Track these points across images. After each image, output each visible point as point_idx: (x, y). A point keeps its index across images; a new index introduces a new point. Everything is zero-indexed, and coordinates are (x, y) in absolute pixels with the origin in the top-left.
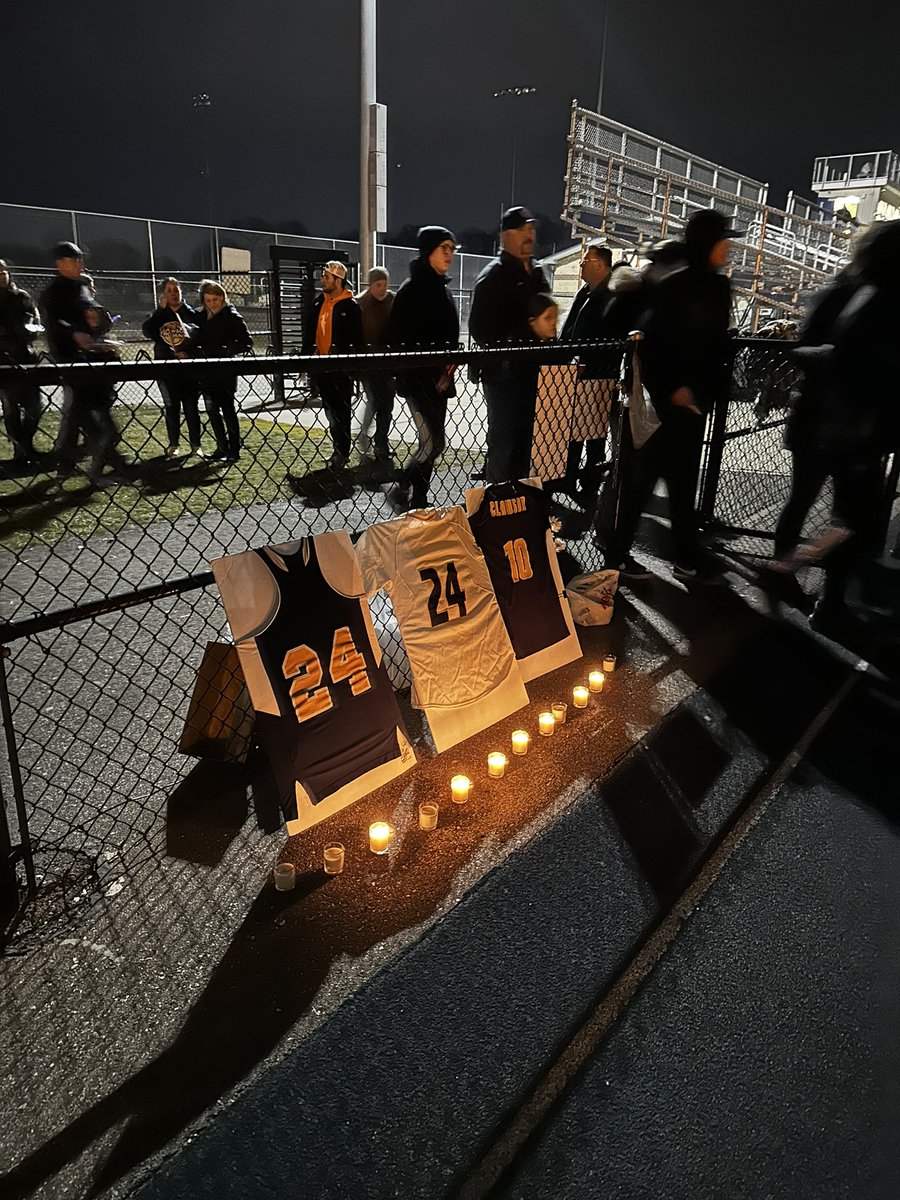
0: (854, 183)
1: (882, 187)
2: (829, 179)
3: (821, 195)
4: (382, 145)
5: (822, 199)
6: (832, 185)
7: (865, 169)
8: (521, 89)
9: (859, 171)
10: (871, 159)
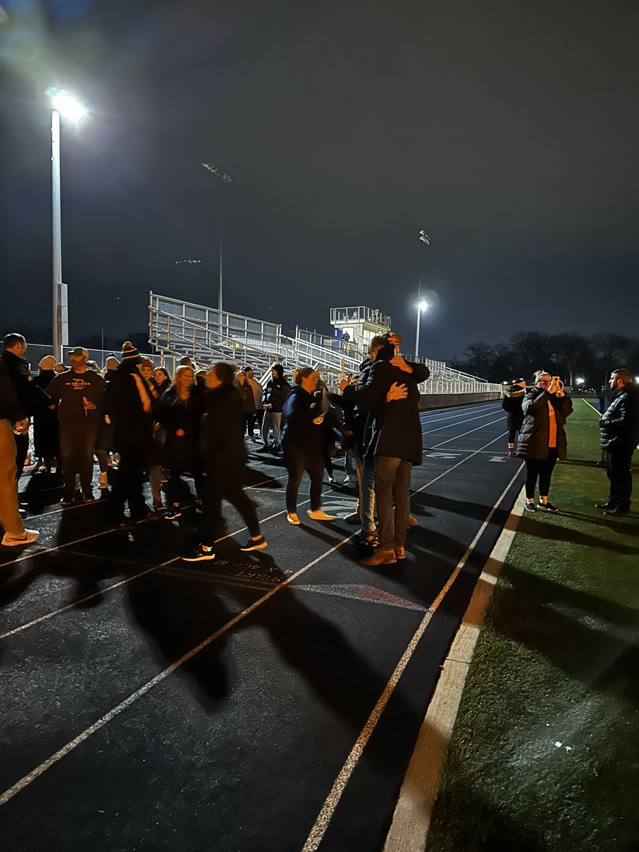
0: (349, 321)
1: (363, 323)
2: (337, 319)
3: (336, 327)
4: (65, 303)
5: (336, 329)
6: (338, 322)
7: (355, 314)
8: (192, 260)
9: (352, 316)
10: (357, 310)
